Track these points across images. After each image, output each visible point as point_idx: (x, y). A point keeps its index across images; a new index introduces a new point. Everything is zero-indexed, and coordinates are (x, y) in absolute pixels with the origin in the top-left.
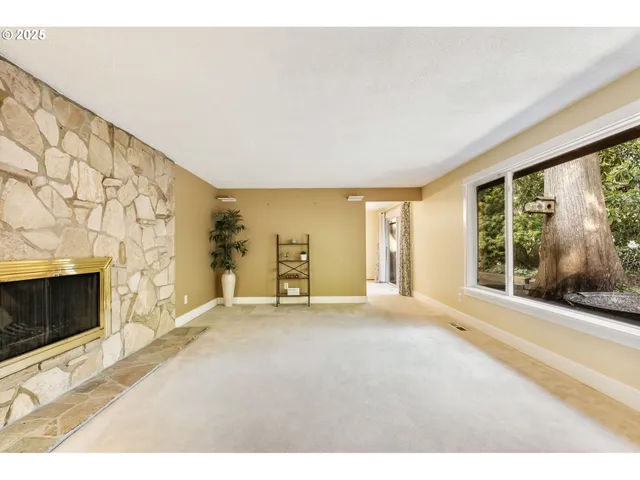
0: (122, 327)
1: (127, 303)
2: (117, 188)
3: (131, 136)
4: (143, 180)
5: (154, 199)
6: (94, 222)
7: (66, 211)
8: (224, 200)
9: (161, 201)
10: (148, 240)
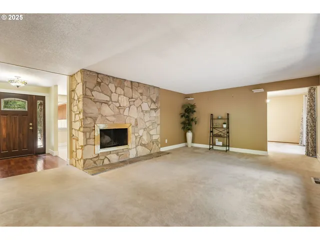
0: (136, 146)
1: (138, 139)
2: (134, 101)
3: (139, 83)
4: (144, 97)
5: (150, 104)
6: (126, 113)
7: (117, 110)
8: (189, 99)
9: (153, 103)
10: (147, 118)
